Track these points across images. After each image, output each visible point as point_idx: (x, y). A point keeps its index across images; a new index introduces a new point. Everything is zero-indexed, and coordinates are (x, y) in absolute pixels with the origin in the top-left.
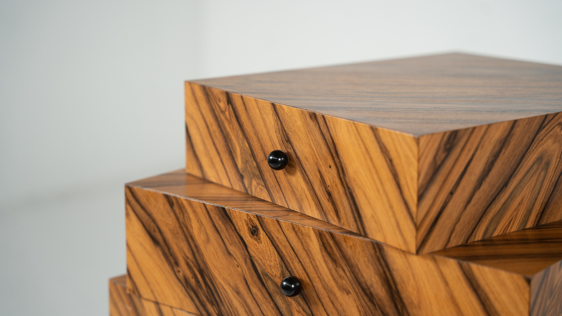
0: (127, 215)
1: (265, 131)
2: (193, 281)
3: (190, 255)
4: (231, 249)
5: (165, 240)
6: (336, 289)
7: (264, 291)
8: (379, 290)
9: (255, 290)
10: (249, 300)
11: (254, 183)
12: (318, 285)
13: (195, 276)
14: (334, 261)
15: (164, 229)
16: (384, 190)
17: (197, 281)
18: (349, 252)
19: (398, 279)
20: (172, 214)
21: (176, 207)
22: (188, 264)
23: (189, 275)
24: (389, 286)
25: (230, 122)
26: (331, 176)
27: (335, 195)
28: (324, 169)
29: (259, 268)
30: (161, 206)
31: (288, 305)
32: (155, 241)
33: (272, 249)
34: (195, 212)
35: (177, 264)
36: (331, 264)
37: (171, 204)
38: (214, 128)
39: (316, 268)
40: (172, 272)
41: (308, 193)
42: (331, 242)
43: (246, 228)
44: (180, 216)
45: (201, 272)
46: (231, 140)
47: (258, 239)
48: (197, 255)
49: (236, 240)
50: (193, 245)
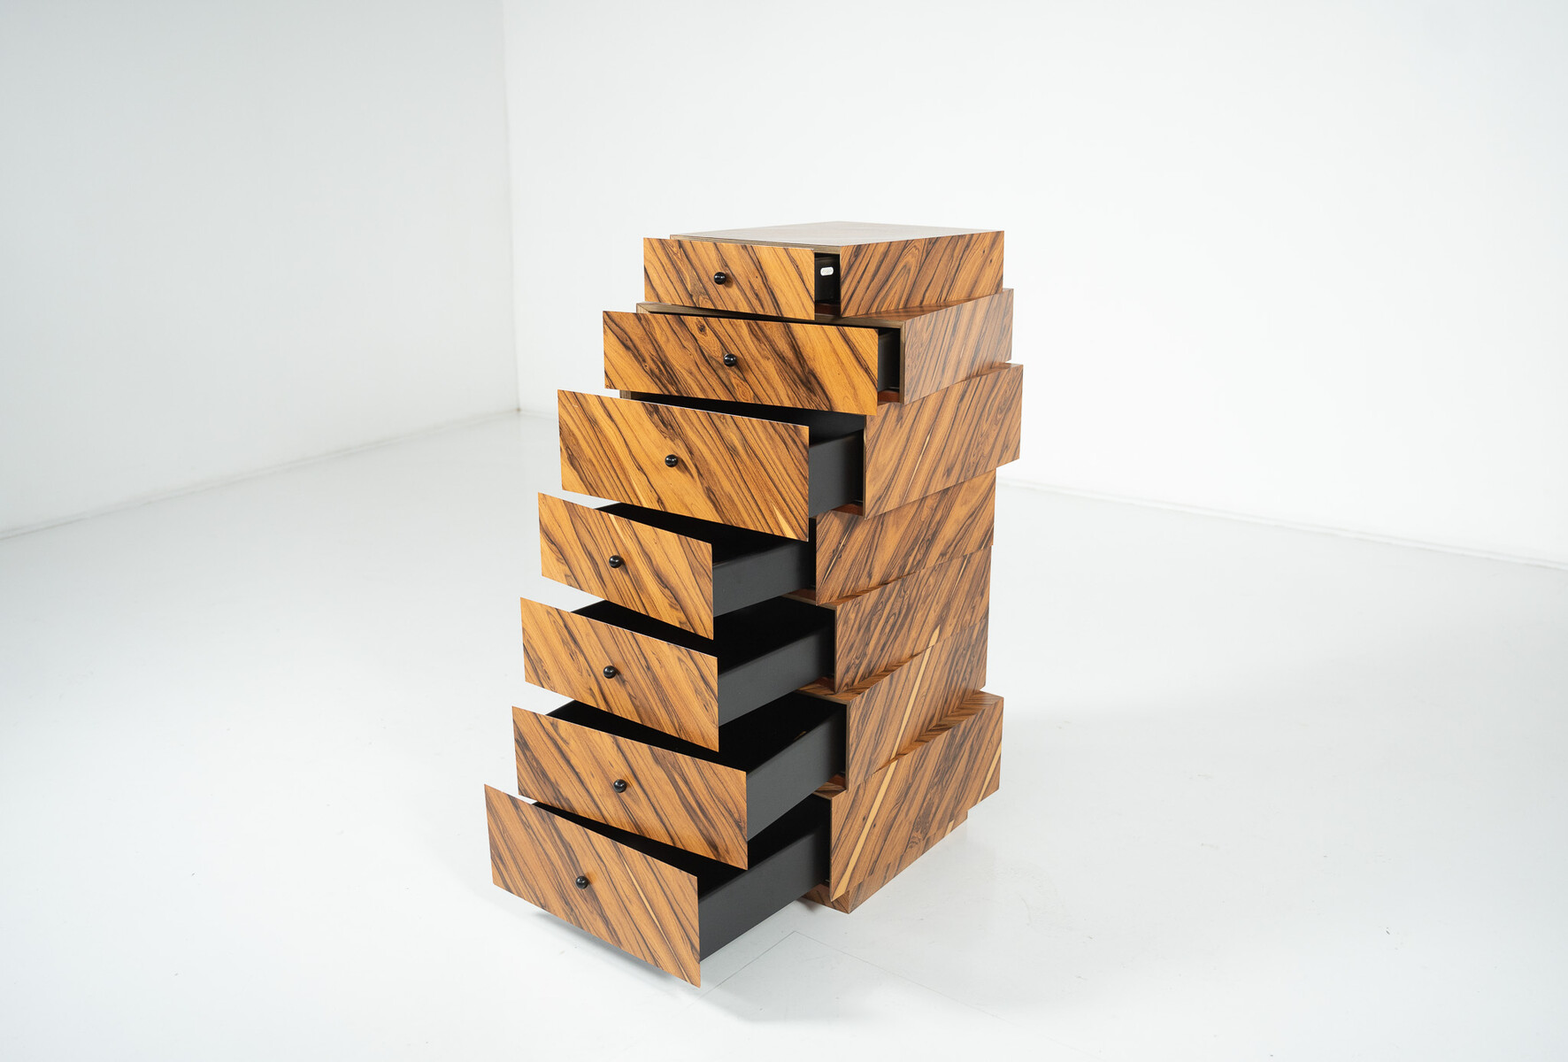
0: (605, 332)
1: (708, 261)
2: (657, 371)
3: (654, 354)
4: (685, 344)
5: (635, 346)
6: (760, 358)
7: (710, 368)
8: (789, 354)
9: (703, 369)
10: (699, 377)
11: (701, 298)
12: (748, 358)
13: (658, 367)
14: (758, 340)
15: (633, 337)
16: (794, 285)
17: (660, 370)
18: (768, 332)
19: (800, 344)
20: (640, 326)
21: (643, 321)
22: (653, 360)
23: (654, 367)
24: (795, 349)
25: (681, 260)
26: (757, 283)
27: (761, 295)
28: (752, 280)
29: (706, 354)
30: (632, 323)
31: (728, 375)
32: (627, 348)
33: (715, 338)
34: (657, 322)
35: (644, 361)
36: (756, 342)
37: (639, 319)
38: (668, 266)
39: (746, 347)
40: (640, 368)
41: (741, 297)
42: (756, 328)
43: (696, 327)
44: (647, 327)
45: (663, 363)
46: (682, 272)
47: (705, 334)
48: (660, 352)
49: (689, 337)
50: (656, 346)
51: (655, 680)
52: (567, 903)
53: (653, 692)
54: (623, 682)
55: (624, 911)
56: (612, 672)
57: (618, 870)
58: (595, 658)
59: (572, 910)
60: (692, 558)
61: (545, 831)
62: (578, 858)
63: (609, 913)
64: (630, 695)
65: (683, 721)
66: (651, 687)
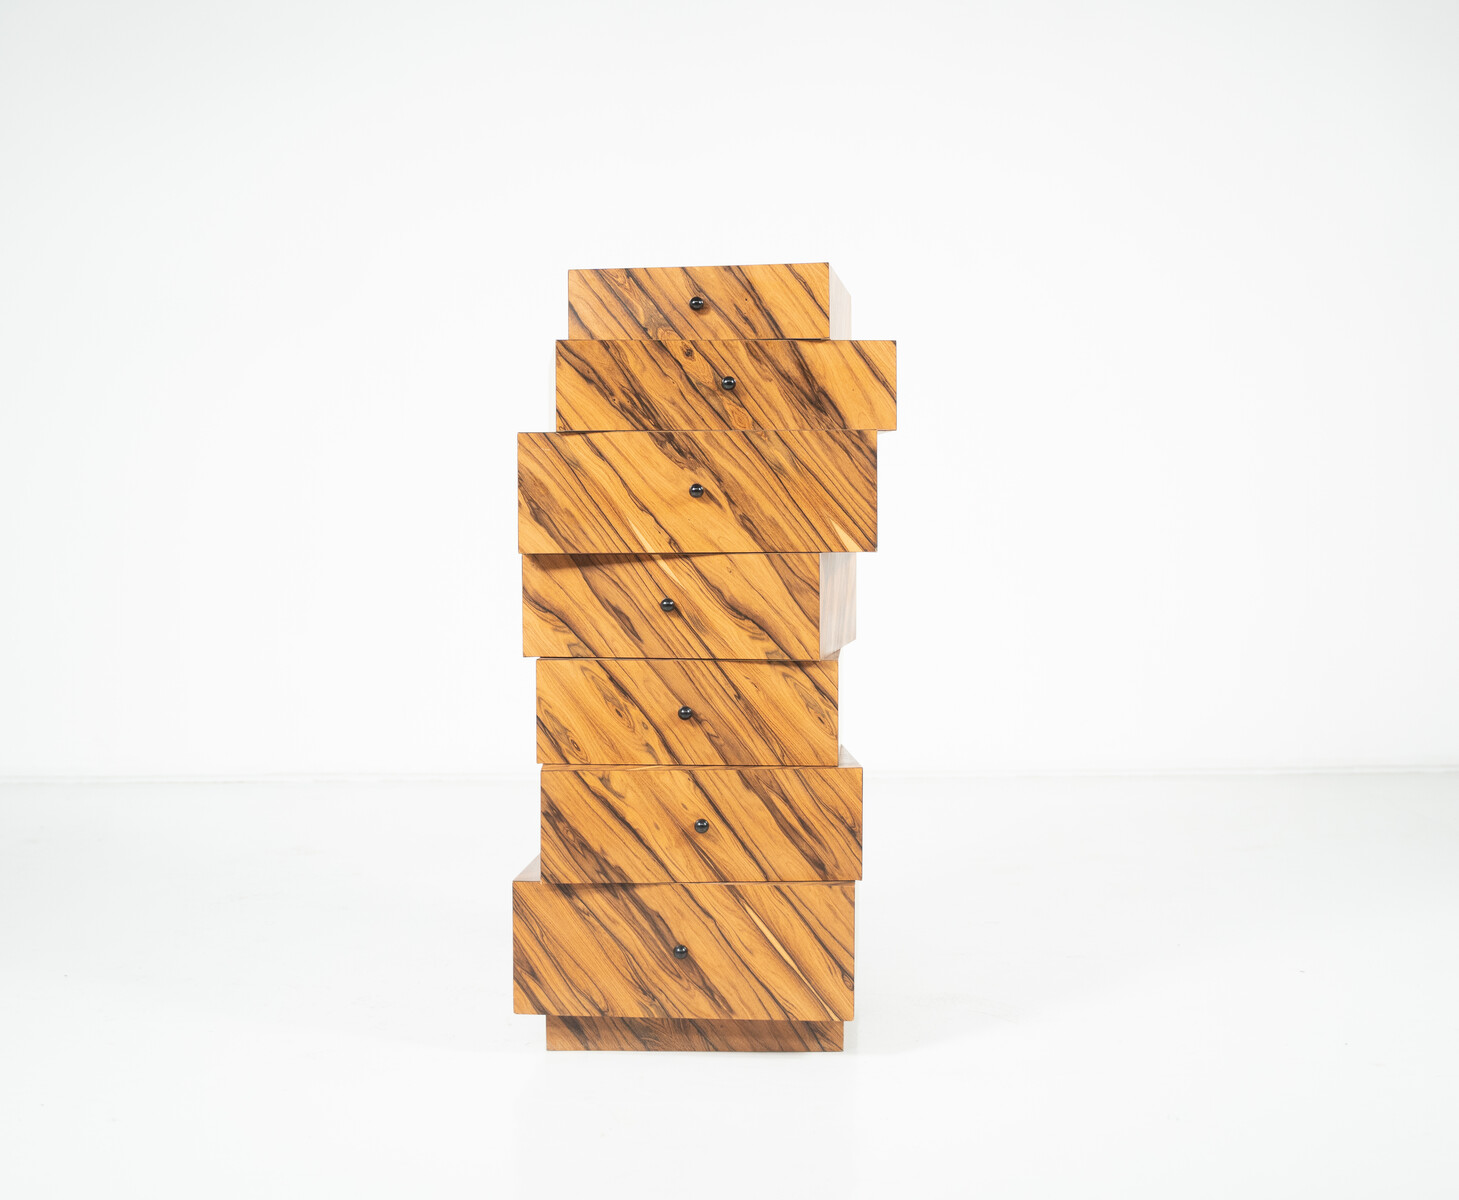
0: (558, 364)
1: (673, 289)
2: (629, 405)
3: (626, 385)
4: (666, 371)
5: (599, 378)
6: (760, 380)
7: (698, 396)
8: (795, 373)
9: (689, 397)
10: (685, 407)
12: (746, 381)
13: (631, 400)
14: (759, 360)
15: (598, 368)
16: (800, 303)
17: (634, 403)
18: (770, 352)
19: (808, 362)
20: (608, 355)
21: (612, 350)
22: (624, 392)
23: (624, 400)
24: (803, 368)
25: (630, 290)
26: (747, 306)
27: (752, 318)
28: (739, 303)
29: (693, 380)
30: (596, 351)
31: (721, 403)
32: (589, 380)
33: (705, 363)
34: (631, 349)
35: (612, 394)
36: (756, 363)
37: (607, 347)
39: (743, 369)
40: (607, 403)
41: (723, 324)
42: (756, 348)
43: (681, 352)
44: (616, 356)
45: (637, 395)
46: (631, 305)
47: (693, 358)
48: (633, 383)
49: (672, 362)
50: (629, 376)
51: (749, 709)
52: (646, 992)
53: (745, 723)
54: (699, 722)
55: (741, 967)
56: (687, 715)
57: (734, 919)
58: (656, 706)
59: (654, 998)
60: (788, 575)
61: (616, 909)
62: (671, 925)
63: (715, 981)
64: (709, 736)
65: (788, 744)
66: (741, 717)
